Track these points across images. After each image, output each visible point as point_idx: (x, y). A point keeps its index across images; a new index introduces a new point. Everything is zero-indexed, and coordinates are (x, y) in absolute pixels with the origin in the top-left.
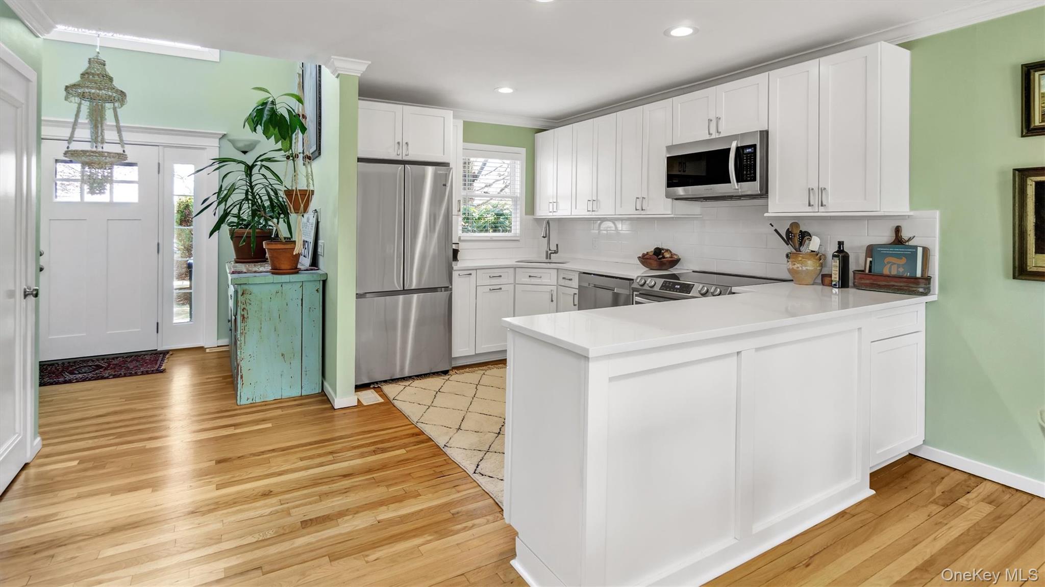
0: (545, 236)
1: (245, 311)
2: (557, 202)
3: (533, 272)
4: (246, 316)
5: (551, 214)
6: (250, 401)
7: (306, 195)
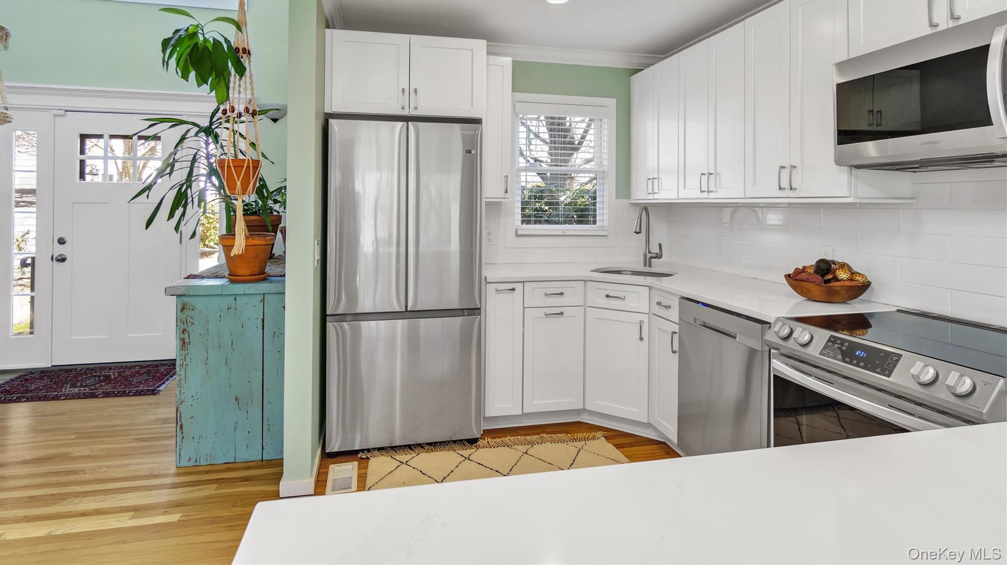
0: (638, 231)
1: (186, 334)
2: (658, 178)
3: (613, 290)
4: (187, 340)
5: (651, 197)
6: (192, 463)
7: (243, 167)
